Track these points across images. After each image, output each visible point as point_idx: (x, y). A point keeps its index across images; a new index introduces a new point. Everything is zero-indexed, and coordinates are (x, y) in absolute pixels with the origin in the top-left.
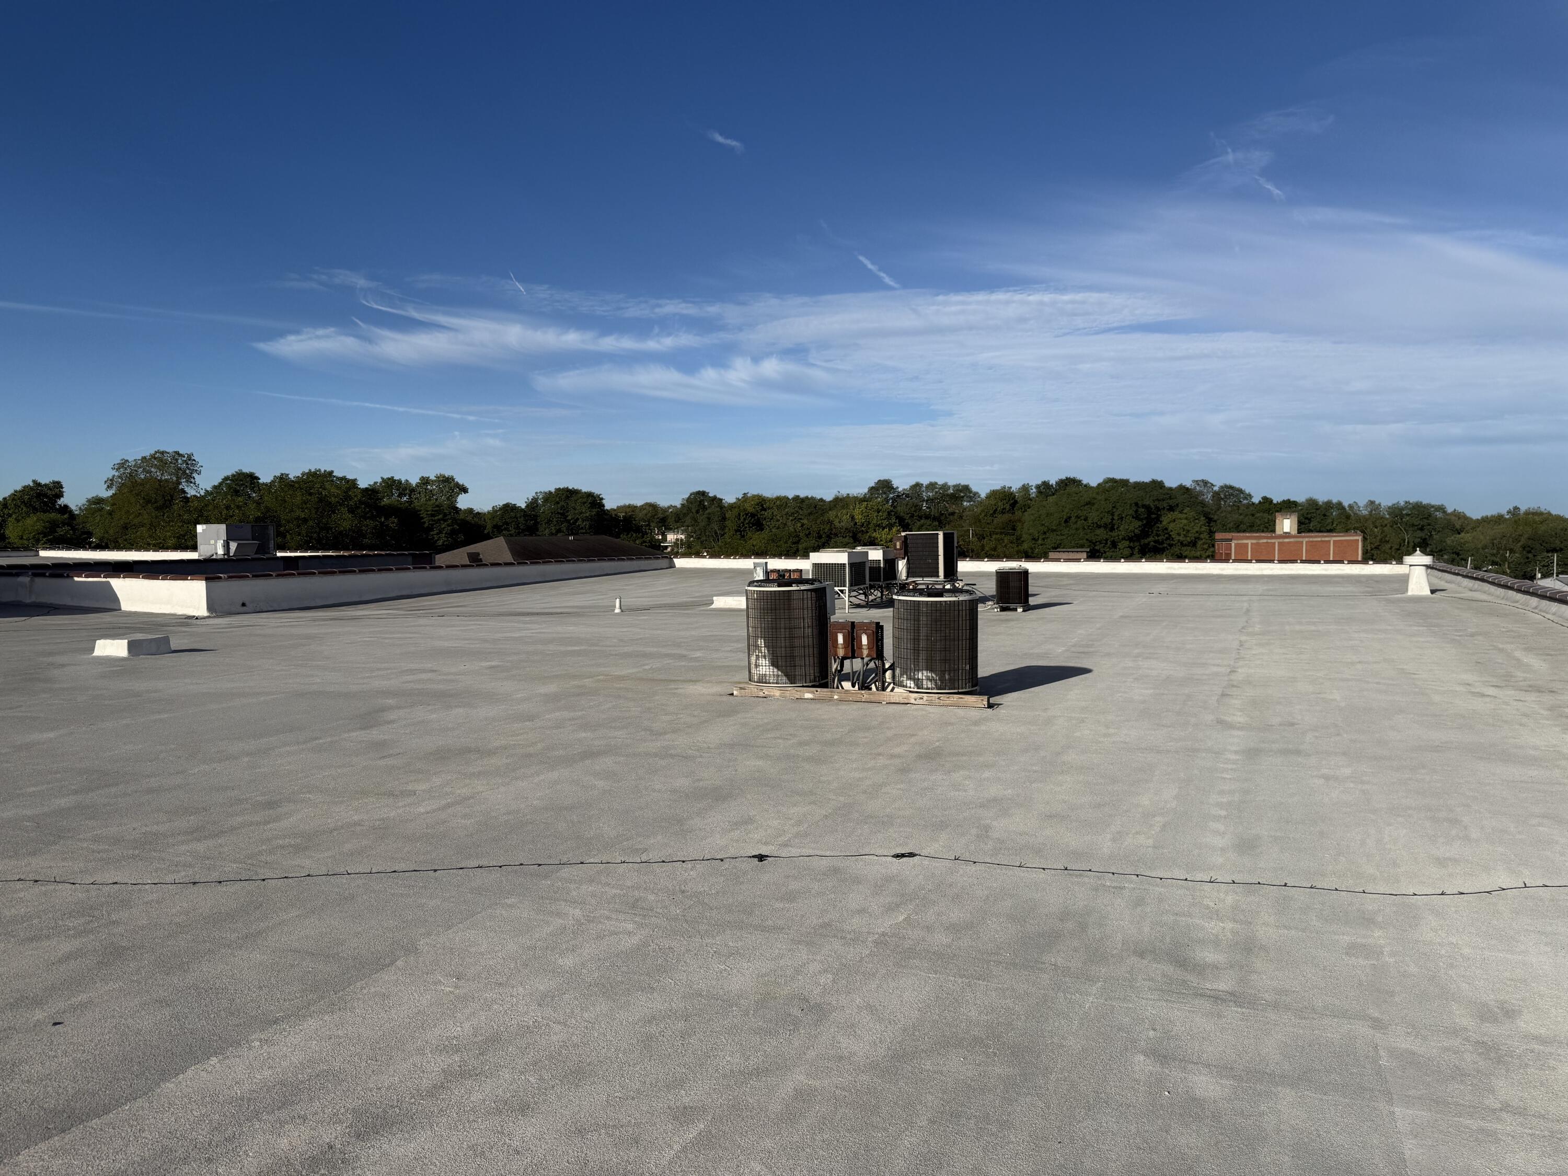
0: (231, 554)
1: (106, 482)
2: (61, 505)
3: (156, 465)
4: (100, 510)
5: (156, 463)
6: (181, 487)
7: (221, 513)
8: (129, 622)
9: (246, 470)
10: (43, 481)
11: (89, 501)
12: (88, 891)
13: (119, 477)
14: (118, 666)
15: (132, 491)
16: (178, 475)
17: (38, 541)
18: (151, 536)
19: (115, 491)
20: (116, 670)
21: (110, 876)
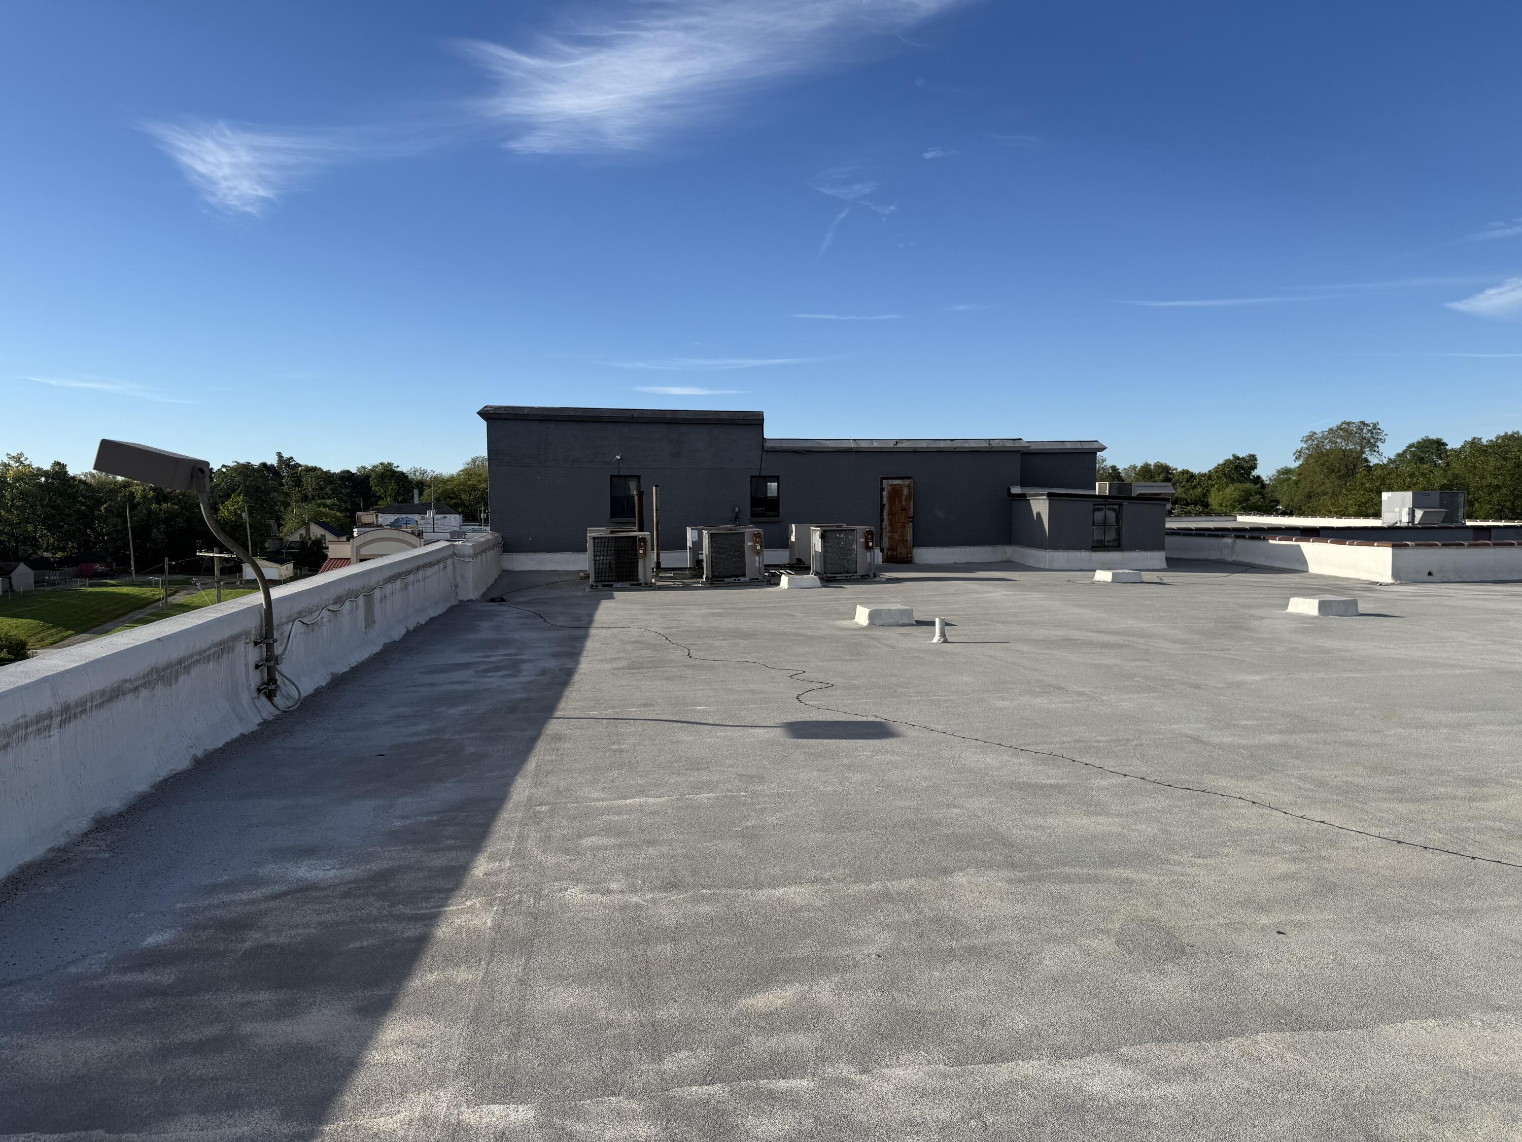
0: (1416, 522)
1: (1294, 454)
2: (1254, 476)
3: (1341, 436)
4: (1288, 480)
5: (1341, 433)
6: (1364, 456)
7: (1404, 481)
8: (1316, 583)
9: (1433, 436)
10: (1241, 455)
11: (1278, 471)
12: (1298, 823)
13: (1308, 449)
14: (1309, 623)
15: (1317, 461)
16: (1362, 444)
17: (1234, 507)
18: (1333, 504)
19: (1303, 462)
20: (1307, 627)
21: (1317, 814)
